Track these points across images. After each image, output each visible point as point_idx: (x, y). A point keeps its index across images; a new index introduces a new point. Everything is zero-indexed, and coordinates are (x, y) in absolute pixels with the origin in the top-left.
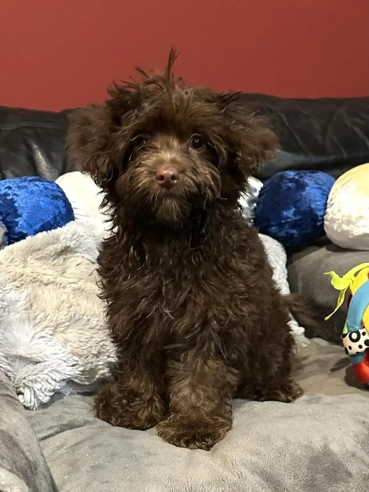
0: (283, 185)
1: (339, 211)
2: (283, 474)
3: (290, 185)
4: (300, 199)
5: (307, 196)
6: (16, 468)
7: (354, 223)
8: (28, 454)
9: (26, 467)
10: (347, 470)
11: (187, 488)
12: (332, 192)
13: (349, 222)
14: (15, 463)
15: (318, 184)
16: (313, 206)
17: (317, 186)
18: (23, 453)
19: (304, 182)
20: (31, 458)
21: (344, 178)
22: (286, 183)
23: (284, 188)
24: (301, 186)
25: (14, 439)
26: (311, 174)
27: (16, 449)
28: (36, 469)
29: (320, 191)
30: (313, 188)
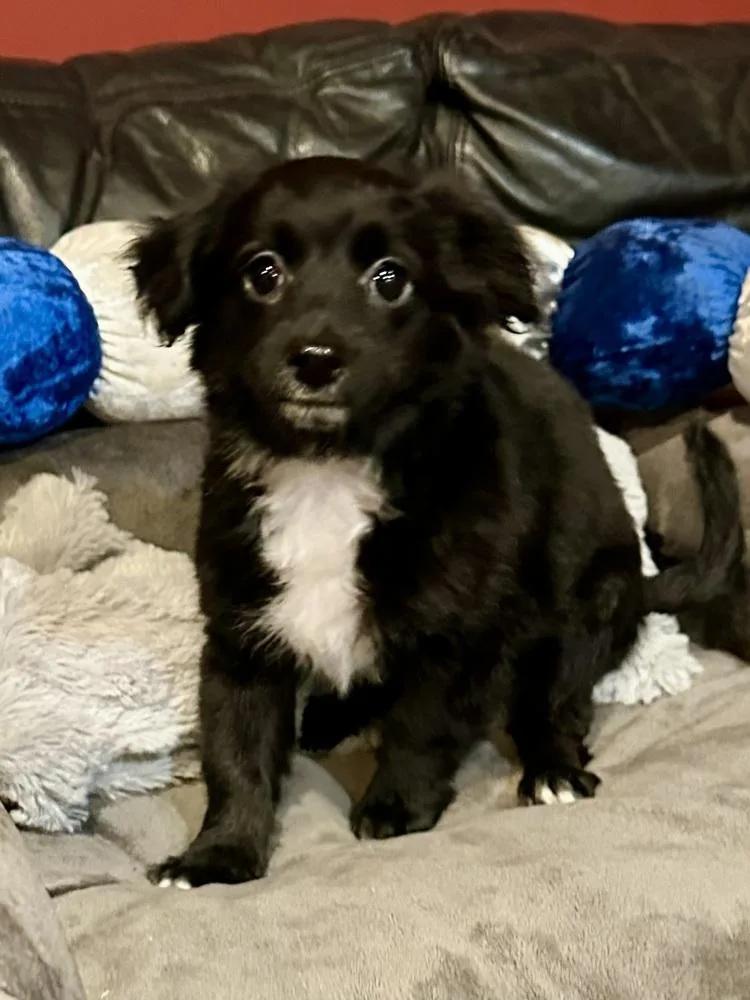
0: (628, 257)
3: (645, 256)
4: (671, 295)
5: (689, 287)
6: (20, 984)
8: (41, 949)
9: (41, 983)
14: (15, 971)
15: (715, 256)
16: (703, 312)
17: (715, 261)
18: (31, 947)
19: (680, 249)
20: (47, 959)
22: (635, 252)
23: (631, 265)
24: (672, 261)
25: (11, 912)
26: (705, 232)
27: (17, 938)
28: (60, 986)
29: (722, 274)
30: (702, 266)
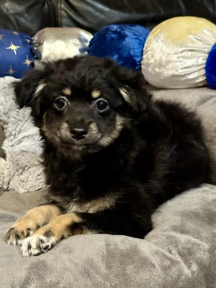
0: (108, 36)
1: (152, 57)
2: (100, 266)
3: (113, 36)
4: (122, 47)
5: (127, 45)
7: (164, 66)
10: (151, 262)
11: (22, 280)
12: (147, 41)
13: (160, 65)
15: (135, 35)
16: (132, 53)
17: (135, 37)
19: (124, 33)
21: (157, 30)
22: (110, 34)
23: (109, 39)
24: (122, 37)
26: (131, 28)
29: (137, 41)
30: (131, 38)
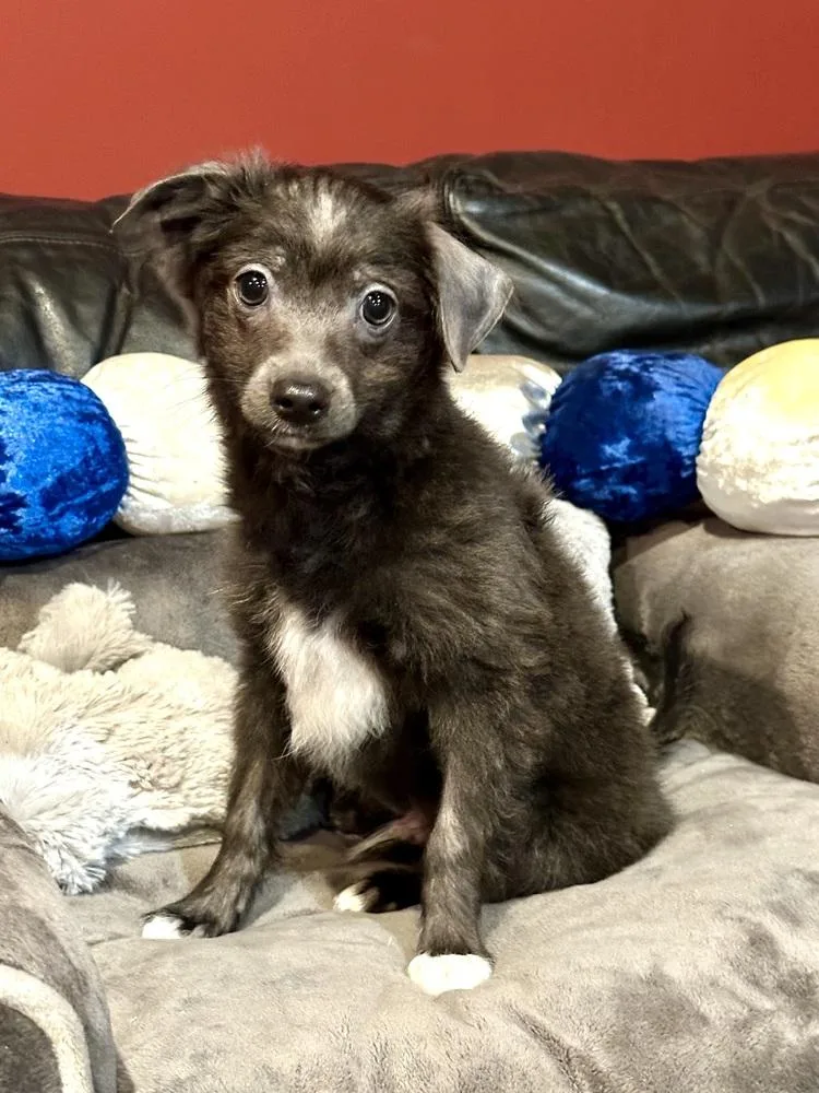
0: (604, 385)
1: (728, 448)
3: (620, 385)
4: (643, 420)
5: (659, 413)
6: (53, 977)
7: (761, 476)
8: (71, 955)
9: (70, 978)
10: (698, 1012)
12: (713, 404)
13: (749, 473)
14: (50, 967)
15: (682, 385)
16: (671, 435)
17: (681, 390)
18: (63, 952)
19: (651, 379)
20: (75, 963)
21: (741, 375)
22: (612, 381)
23: (607, 393)
24: (643, 389)
25: (47, 924)
26: (669, 363)
27: (52, 943)
28: (86, 984)
29: (687, 400)
30: (670, 395)
